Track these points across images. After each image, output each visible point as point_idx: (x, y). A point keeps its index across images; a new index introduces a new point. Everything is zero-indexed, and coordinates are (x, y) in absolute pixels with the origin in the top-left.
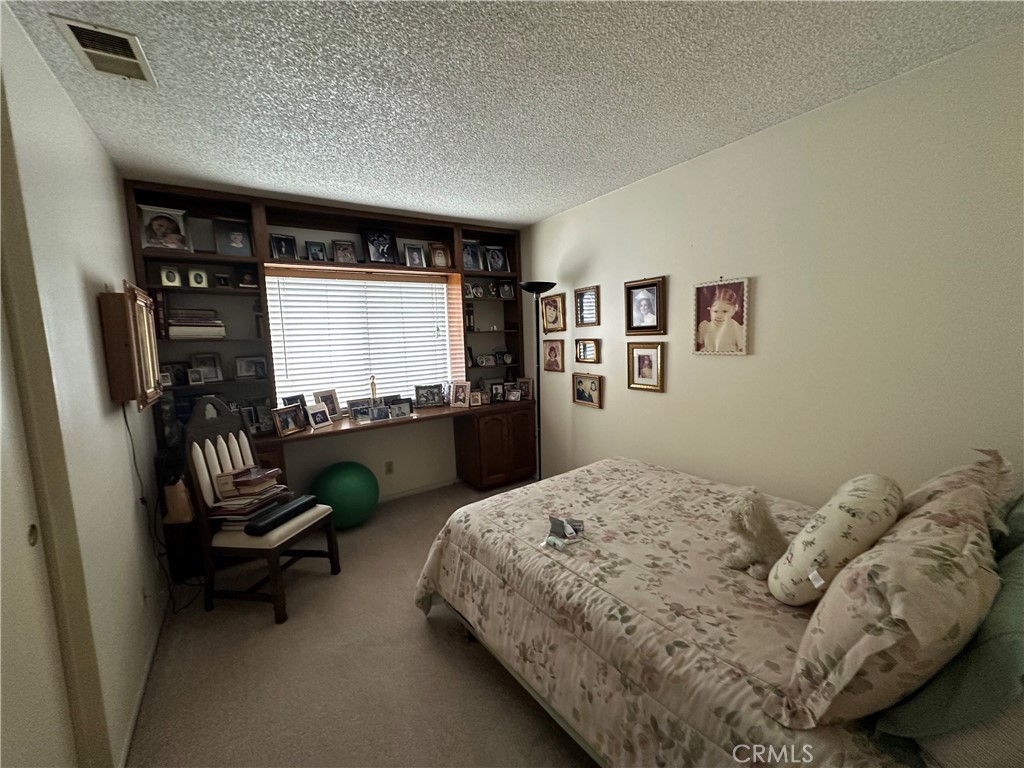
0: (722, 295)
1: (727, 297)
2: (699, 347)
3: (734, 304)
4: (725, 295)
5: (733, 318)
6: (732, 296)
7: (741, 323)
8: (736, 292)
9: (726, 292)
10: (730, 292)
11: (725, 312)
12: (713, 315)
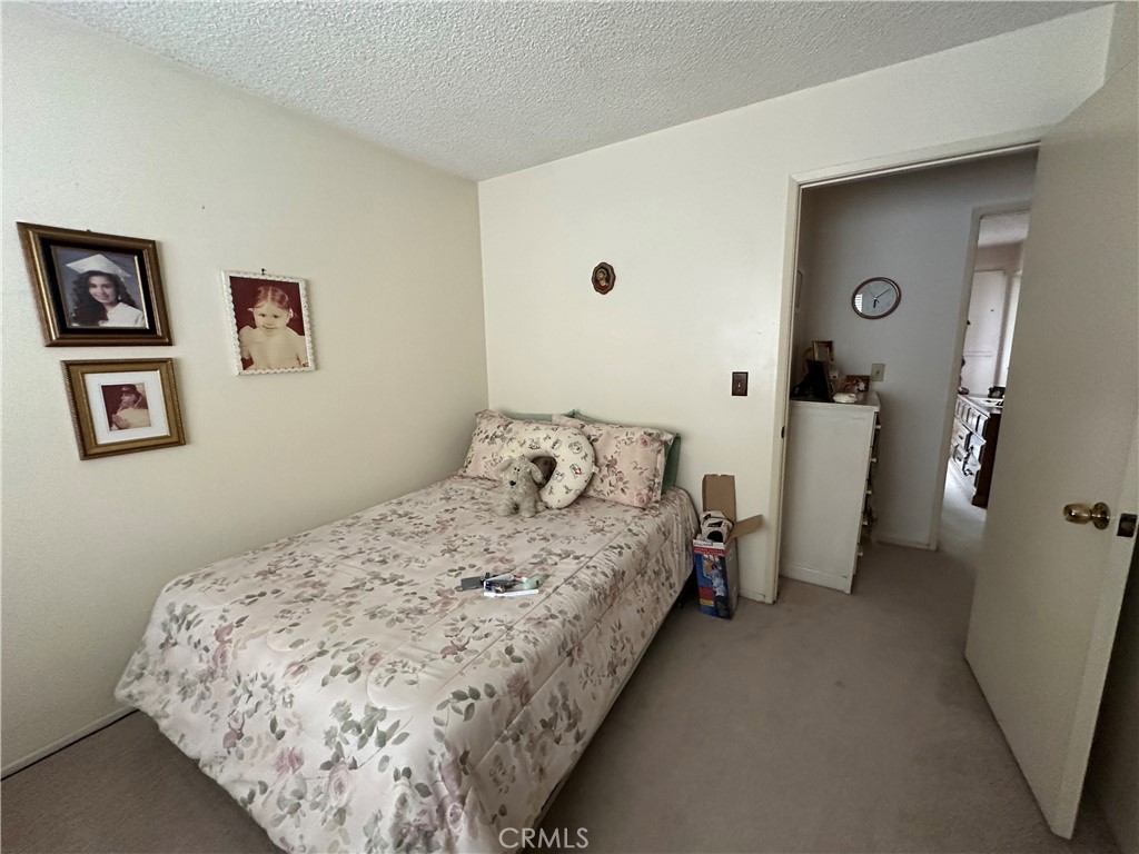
0: (270, 293)
1: (277, 298)
2: (247, 363)
3: (287, 308)
4: (273, 294)
5: (288, 325)
6: (283, 298)
7: (301, 332)
8: (289, 294)
9: (274, 292)
10: (280, 292)
11: (276, 317)
12: (259, 320)
